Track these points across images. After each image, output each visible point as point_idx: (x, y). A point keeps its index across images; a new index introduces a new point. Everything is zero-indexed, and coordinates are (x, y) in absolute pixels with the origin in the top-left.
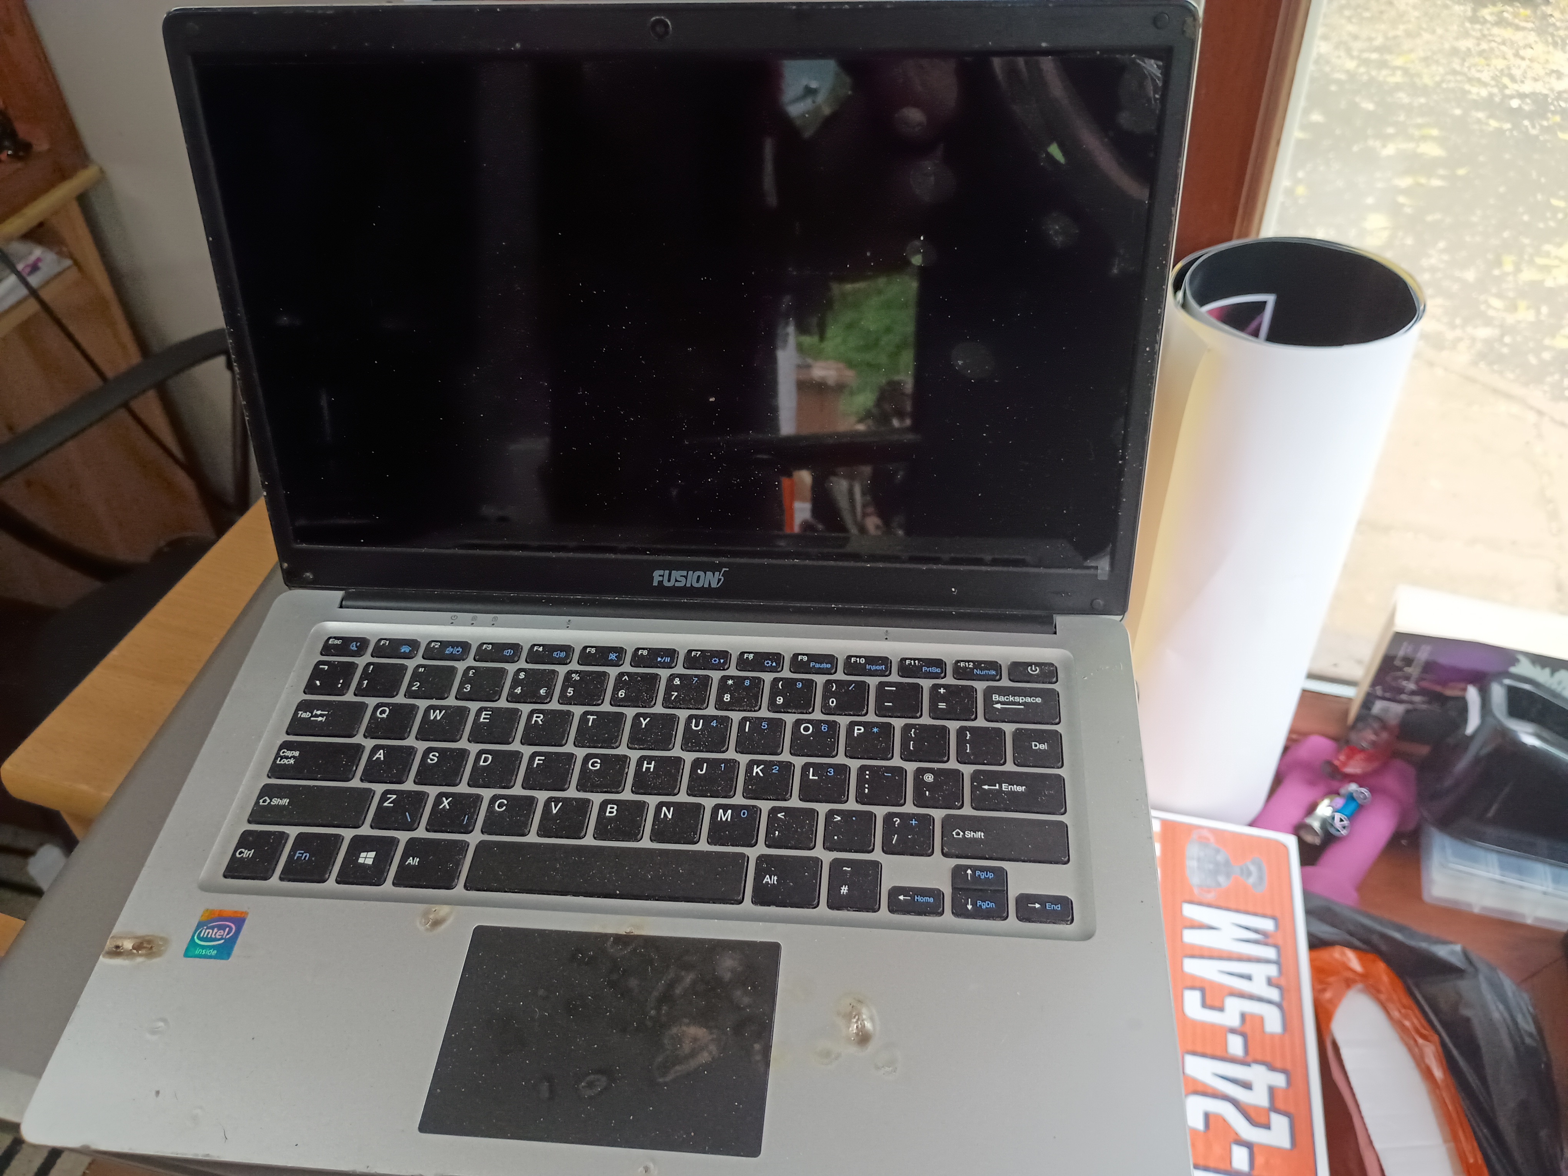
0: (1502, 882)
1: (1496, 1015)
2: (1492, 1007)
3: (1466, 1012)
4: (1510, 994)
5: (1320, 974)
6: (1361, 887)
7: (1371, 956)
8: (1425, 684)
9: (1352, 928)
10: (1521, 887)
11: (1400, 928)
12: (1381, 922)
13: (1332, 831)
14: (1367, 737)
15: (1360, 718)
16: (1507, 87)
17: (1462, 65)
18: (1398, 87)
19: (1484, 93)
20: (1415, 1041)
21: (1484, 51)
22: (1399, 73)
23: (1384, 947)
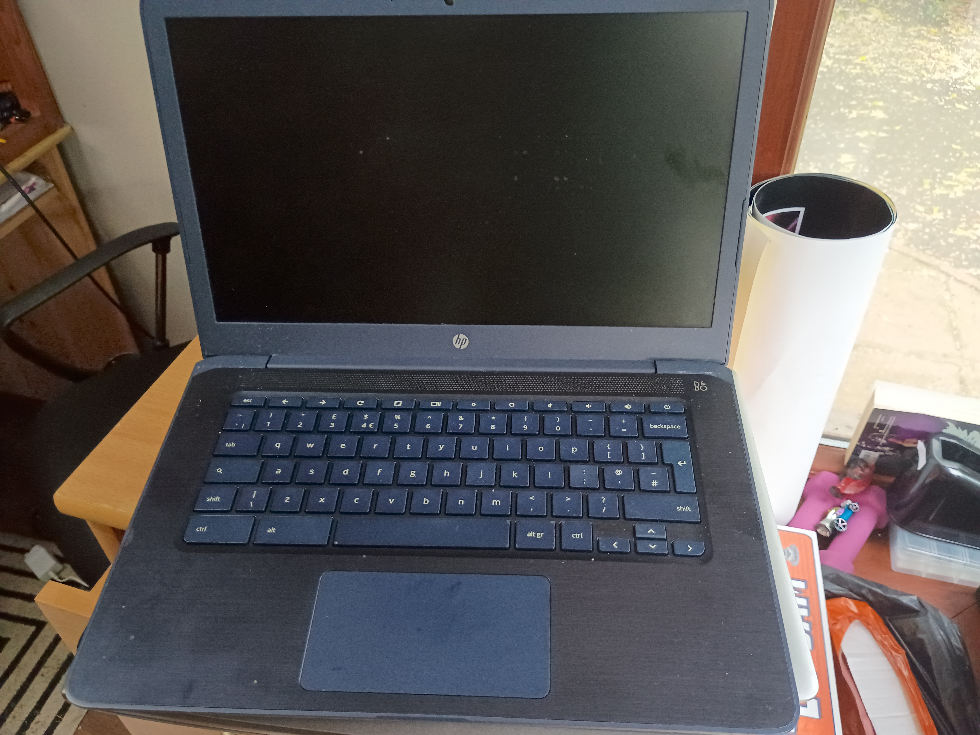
0: (939, 558)
1: (939, 637)
2: (937, 633)
3: (920, 636)
4: (946, 625)
5: (833, 614)
6: (855, 562)
7: (863, 603)
8: (891, 440)
9: (852, 587)
10: (950, 561)
11: (880, 586)
12: (868, 584)
13: (838, 528)
14: (857, 472)
15: (851, 461)
16: (924, 76)
17: (897, 62)
18: (858, 76)
19: (910, 79)
20: (891, 653)
21: (910, 54)
22: (858, 67)
23: (871, 598)
